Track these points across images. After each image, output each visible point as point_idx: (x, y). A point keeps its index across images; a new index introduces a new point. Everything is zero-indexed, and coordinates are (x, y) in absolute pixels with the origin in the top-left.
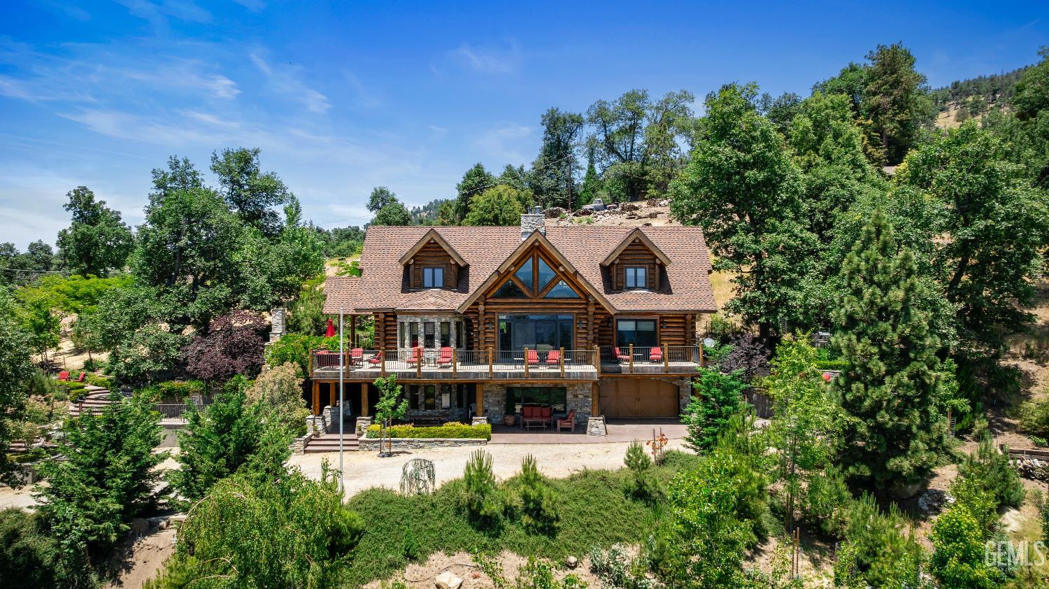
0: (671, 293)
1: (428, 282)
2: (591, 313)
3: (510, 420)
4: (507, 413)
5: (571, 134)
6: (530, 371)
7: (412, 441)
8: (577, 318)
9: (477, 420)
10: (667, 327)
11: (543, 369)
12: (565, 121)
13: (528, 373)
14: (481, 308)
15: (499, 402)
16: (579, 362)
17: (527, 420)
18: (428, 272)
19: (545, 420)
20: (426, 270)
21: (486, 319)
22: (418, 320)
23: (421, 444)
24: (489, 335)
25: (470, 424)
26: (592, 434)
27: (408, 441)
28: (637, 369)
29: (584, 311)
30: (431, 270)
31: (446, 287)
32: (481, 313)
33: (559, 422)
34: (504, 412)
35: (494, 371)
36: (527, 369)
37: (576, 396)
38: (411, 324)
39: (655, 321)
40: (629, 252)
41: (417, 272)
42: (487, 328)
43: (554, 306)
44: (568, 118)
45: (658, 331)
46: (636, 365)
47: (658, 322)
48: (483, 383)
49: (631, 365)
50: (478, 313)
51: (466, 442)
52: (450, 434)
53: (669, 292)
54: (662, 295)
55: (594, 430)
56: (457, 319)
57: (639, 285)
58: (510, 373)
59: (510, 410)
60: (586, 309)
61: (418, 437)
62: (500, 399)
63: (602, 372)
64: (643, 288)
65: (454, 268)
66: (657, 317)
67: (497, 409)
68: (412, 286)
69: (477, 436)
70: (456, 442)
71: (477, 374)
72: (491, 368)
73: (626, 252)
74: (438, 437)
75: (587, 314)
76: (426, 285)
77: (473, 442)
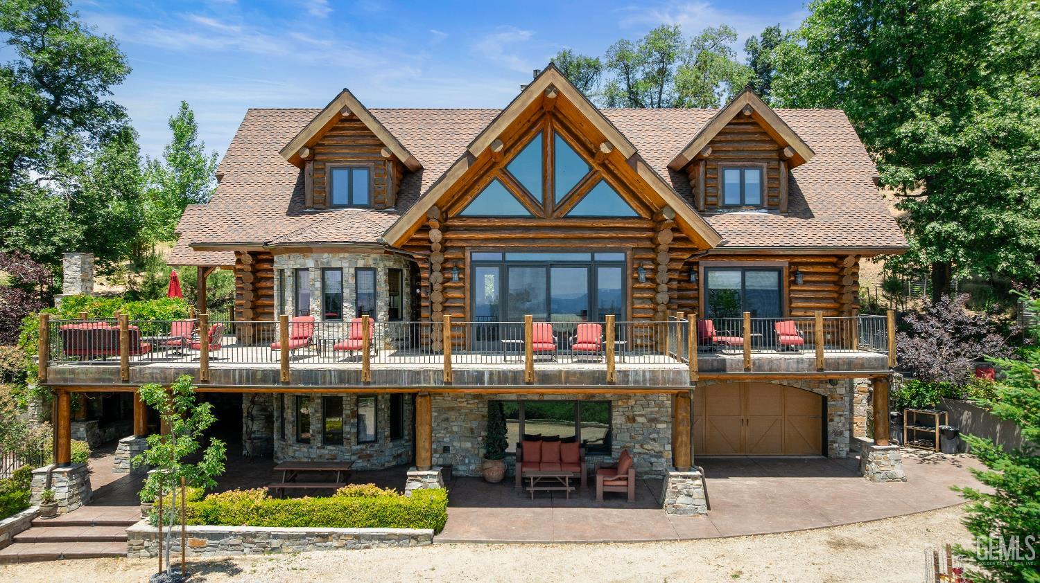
0: (812, 216)
1: (339, 195)
2: (663, 247)
3: (495, 470)
4: (487, 456)
5: (587, 82)
6: (538, 367)
7: (254, 535)
8: (633, 259)
9: (415, 478)
10: (805, 282)
11: (564, 364)
12: (579, 66)
13: (532, 372)
14: (435, 235)
15: (472, 431)
16: (637, 350)
17: (531, 473)
18: (340, 178)
19: (569, 473)
20: (335, 173)
21: (446, 260)
22: (310, 263)
23: (275, 543)
24: (451, 294)
25: (401, 489)
26: (676, 509)
27: (245, 535)
28: (759, 365)
29: (648, 244)
30: (345, 172)
31: (376, 204)
32: (436, 246)
33: (600, 479)
34: (483, 452)
35: (455, 367)
36: (530, 363)
37: (632, 420)
38: (296, 272)
39: (779, 270)
40: (729, 137)
41: (319, 175)
42: (449, 279)
43: (588, 234)
44: (583, 63)
45: (786, 290)
46: (755, 355)
47: (785, 272)
48: (430, 394)
49: (746, 355)
50: (429, 248)
51: (382, 538)
52: (347, 517)
53: (807, 213)
54: (795, 220)
55: (681, 500)
56: (391, 264)
57: (748, 201)
58: (491, 373)
59: (495, 446)
60: (651, 239)
61: (270, 524)
62: (474, 424)
63: (701, 370)
64: (757, 207)
65: (390, 166)
66: (784, 263)
67: (468, 445)
68: (309, 203)
69: (408, 523)
70: (358, 537)
71: (417, 373)
72: (448, 362)
73: (722, 138)
74: (317, 524)
75: (654, 250)
76: (336, 202)
77: (400, 538)
